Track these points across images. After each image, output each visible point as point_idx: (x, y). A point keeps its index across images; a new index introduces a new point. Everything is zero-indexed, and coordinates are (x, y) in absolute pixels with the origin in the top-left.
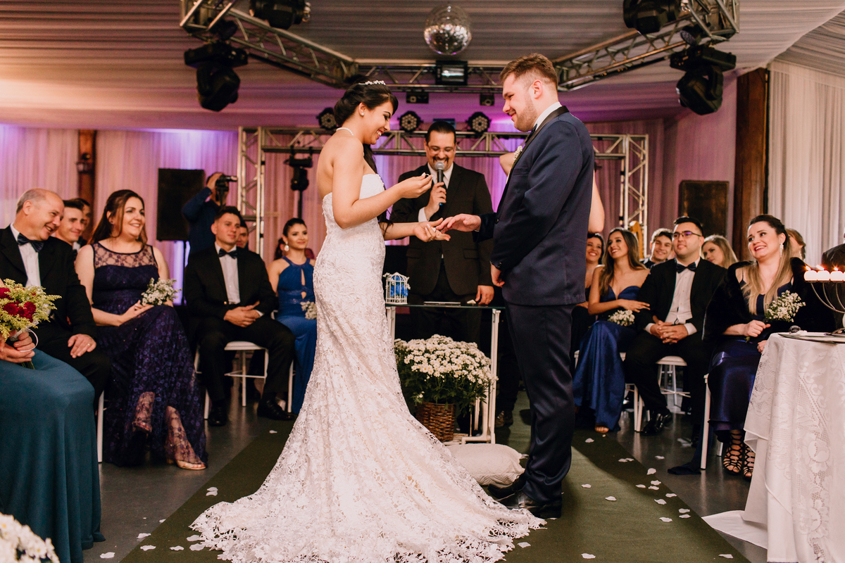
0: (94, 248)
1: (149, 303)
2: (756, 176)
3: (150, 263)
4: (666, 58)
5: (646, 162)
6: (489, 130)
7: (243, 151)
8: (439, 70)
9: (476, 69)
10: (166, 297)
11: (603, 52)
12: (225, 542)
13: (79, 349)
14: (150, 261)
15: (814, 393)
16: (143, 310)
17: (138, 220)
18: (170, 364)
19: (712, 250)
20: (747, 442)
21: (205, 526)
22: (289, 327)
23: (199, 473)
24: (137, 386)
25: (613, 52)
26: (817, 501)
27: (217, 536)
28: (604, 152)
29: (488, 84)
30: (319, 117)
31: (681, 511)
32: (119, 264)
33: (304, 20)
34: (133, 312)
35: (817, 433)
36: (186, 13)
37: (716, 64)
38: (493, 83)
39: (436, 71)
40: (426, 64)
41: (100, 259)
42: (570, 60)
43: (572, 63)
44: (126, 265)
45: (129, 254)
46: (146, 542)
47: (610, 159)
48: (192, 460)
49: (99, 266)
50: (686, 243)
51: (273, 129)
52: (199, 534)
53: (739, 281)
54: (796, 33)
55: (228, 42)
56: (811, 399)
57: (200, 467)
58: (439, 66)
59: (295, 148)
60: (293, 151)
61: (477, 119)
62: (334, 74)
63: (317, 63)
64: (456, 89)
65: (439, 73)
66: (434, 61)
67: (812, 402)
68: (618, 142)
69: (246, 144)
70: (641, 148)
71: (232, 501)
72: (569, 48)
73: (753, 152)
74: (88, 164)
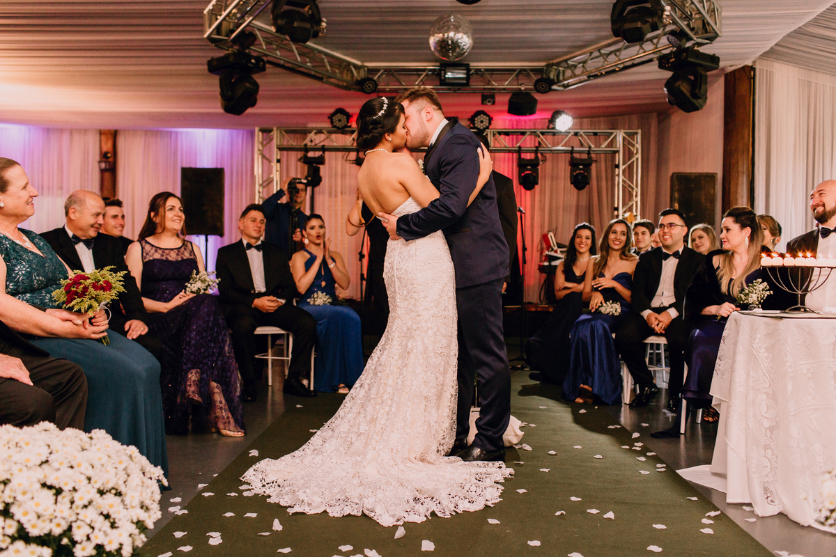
0: (141, 245)
1: (192, 292)
2: (743, 167)
3: (191, 257)
4: (655, 59)
5: (639, 156)
6: (490, 127)
7: (259, 150)
8: (443, 72)
9: (478, 71)
10: (207, 287)
11: (596, 54)
12: (272, 489)
13: (134, 333)
14: (191, 255)
15: (765, 360)
16: (187, 298)
17: (178, 216)
18: (213, 345)
19: (701, 237)
20: (714, 405)
21: (253, 478)
22: (311, 313)
23: (239, 439)
24: (186, 364)
25: (605, 54)
26: (767, 451)
27: (264, 486)
28: (599, 147)
29: (488, 85)
30: (331, 117)
31: (659, 465)
32: (164, 258)
33: (320, 34)
34: (178, 301)
35: (767, 394)
36: (210, 27)
37: (701, 65)
38: (494, 83)
39: (441, 73)
40: (430, 66)
41: (147, 254)
42: (566, 61)
43: (568, 64)
44: (170, 259)
45: (172, 249)
46: (205, 490)
47: (606, 152)
48: (232, 428)
49: (147, 260)
50: (671, 233)
51: (287, 129)
52: (249, 484)
53: (715, 267)
54: (777, 33)
55: (247, 51)
56: (762, 366)
57: (240, 434)
58: (443, 68)
59: (308, 147)
60: (306, 149)
61: (479, 117)
62: (345, 77)
63: (329, 68)
64: (459, 89)
65: (443, 75)
66: (438, 64)
67: (763, 368)
68: (612, 136)
69: (262, 143)
70: (635, 143)
71: (276, 458)
72: (564, 50)
73: (740, 145)
74: (109, 162)
